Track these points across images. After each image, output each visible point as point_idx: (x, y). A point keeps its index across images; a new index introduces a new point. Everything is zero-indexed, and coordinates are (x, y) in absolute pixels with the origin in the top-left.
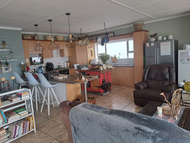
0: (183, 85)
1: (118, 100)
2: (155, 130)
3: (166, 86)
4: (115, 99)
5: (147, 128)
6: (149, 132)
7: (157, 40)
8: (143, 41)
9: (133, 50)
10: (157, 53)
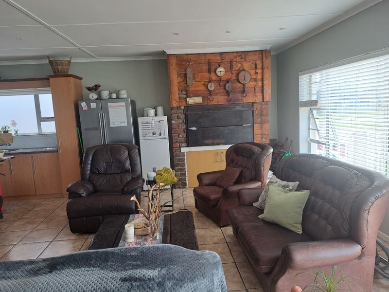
0: (155, 177)
1: (27, 233)
2: (159, 270)
3: (127, 183)
4: (19, 234)
5: (145, 271)
6: (150, 277)
7: (100, 98)
8: (72, 98)
9: (53, 115)
10: (103, 121)
